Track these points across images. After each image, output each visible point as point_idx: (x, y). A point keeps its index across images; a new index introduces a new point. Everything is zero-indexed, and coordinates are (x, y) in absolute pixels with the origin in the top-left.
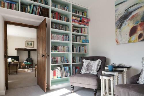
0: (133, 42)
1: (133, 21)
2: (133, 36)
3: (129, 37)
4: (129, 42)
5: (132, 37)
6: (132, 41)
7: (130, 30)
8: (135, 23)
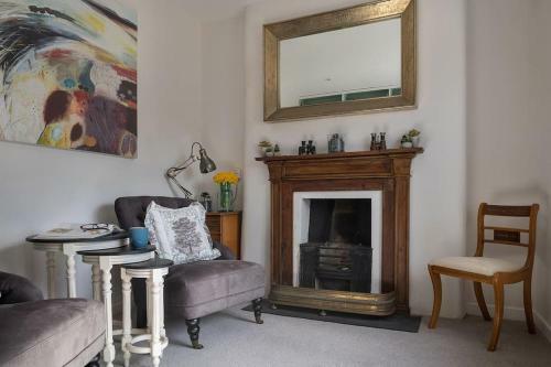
0: (56, 147)
1: (59, 68)
2: (57, 124)
3: (43, 124)
4: (43, 141)
5: (52, 125)
6: (53, 144)
7: (46, 98)
8: (65, 82)
